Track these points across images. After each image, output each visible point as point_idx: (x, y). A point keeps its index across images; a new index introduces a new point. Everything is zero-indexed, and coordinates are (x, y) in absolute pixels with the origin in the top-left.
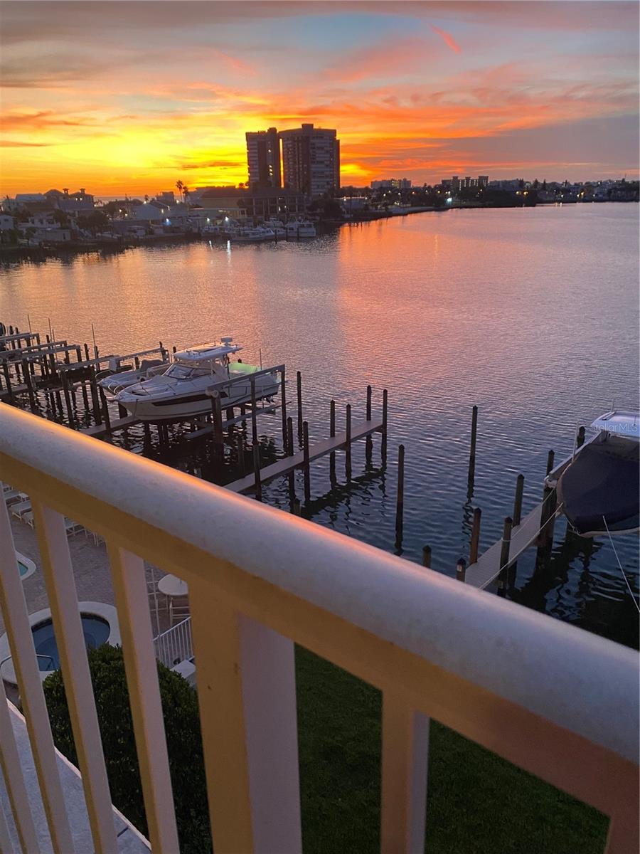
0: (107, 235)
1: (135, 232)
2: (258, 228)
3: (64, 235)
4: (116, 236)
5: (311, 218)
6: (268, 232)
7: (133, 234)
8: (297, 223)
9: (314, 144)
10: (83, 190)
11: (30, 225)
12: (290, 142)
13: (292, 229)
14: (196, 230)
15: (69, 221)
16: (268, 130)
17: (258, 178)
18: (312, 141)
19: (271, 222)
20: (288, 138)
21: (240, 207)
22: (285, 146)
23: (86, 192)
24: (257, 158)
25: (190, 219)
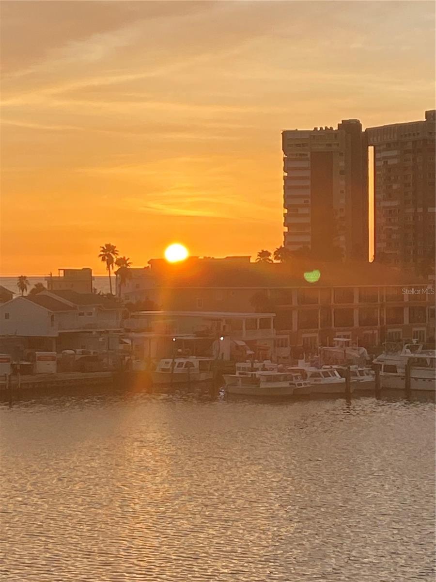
2: (302, 365)
6: (326, 375)
12: (395, 153)
13: (392, 369)
16: (340, 126)
17: (308, 239)
19: (336, 349)
20: (388, 145)
21: (257, 312)
22: (381, 163)
24: (309, 193)
25: (127, 338)
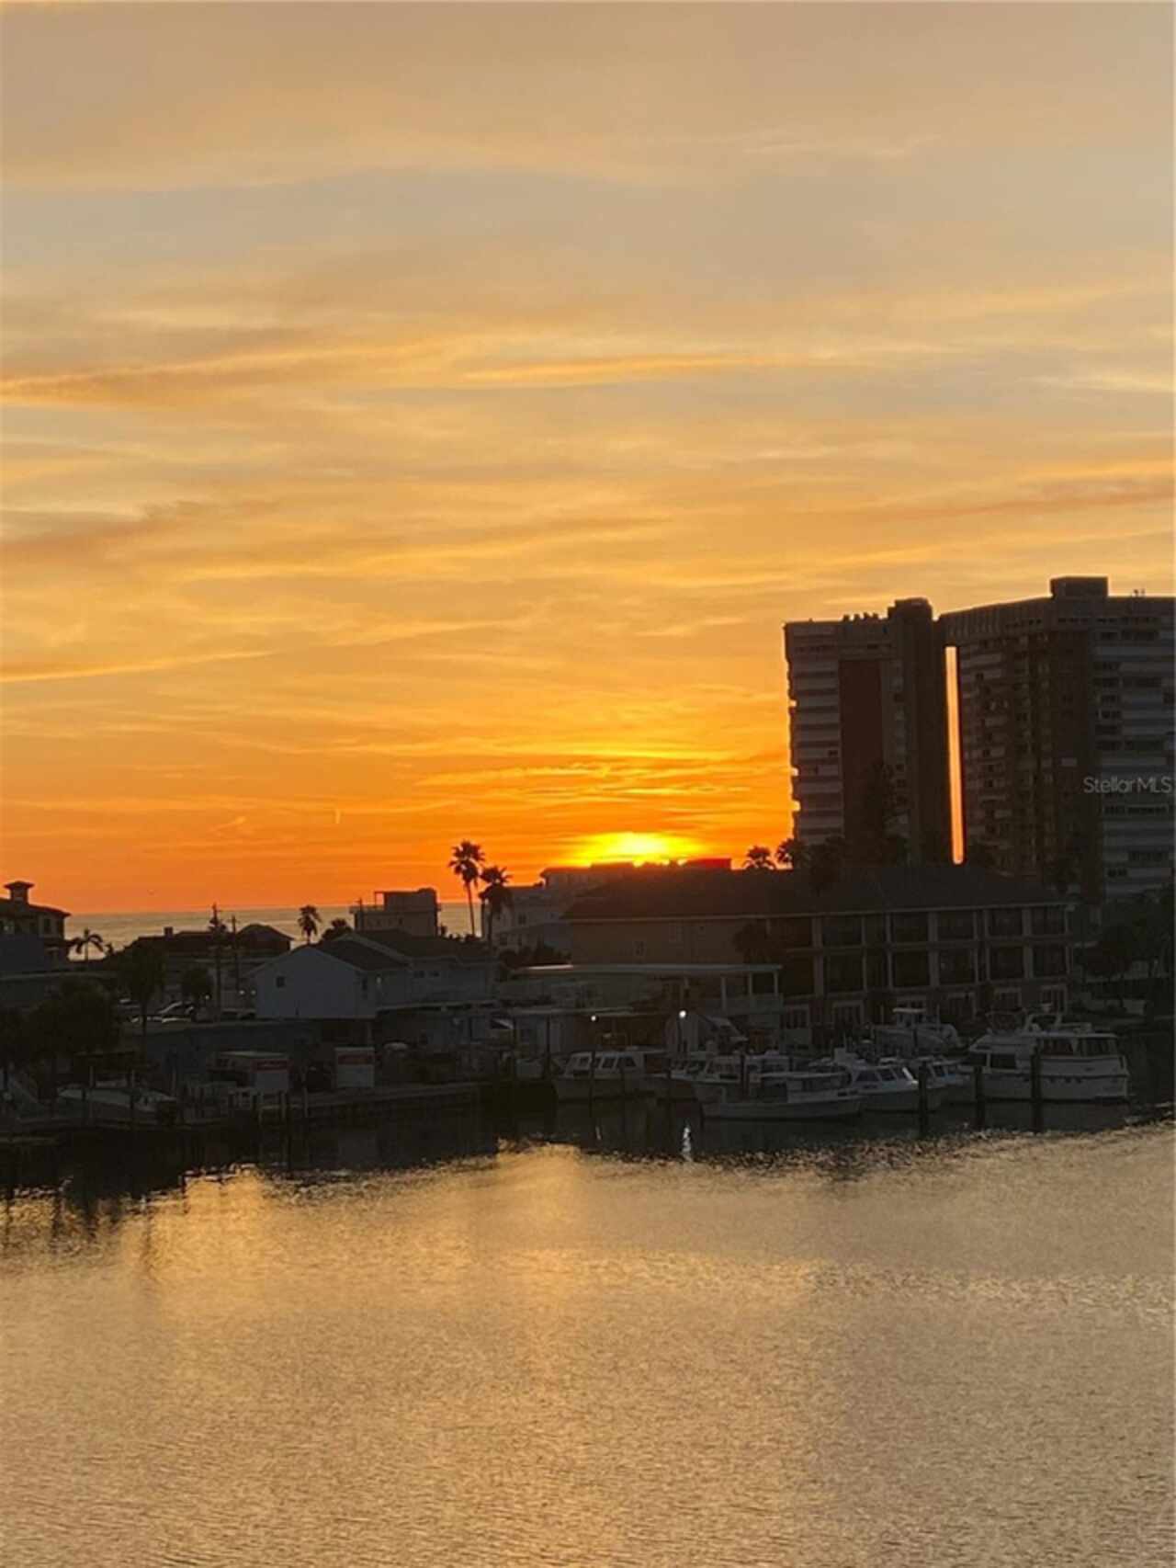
0: (110, 1097)
1: (241, 1079)
2: (841, 1057)
4: (149, 1103)
5: (1099, 1005)
6: (887, 1076)
7: (231, 1089)
8: (1031, 1033)
9: (1106, 666)
10: (19, 889)
12: (998, 658)
13: (1007, 1061)
14: (530, 1070)
16: (891, 611)
17: (838, 823)
18: (1103, 652)
19: (899, 1029)
20: (985, 643)
21: (748, 961)
22: (971, 678)
23: (34, 899)
24: (837, 736)
25: (505, 1017)
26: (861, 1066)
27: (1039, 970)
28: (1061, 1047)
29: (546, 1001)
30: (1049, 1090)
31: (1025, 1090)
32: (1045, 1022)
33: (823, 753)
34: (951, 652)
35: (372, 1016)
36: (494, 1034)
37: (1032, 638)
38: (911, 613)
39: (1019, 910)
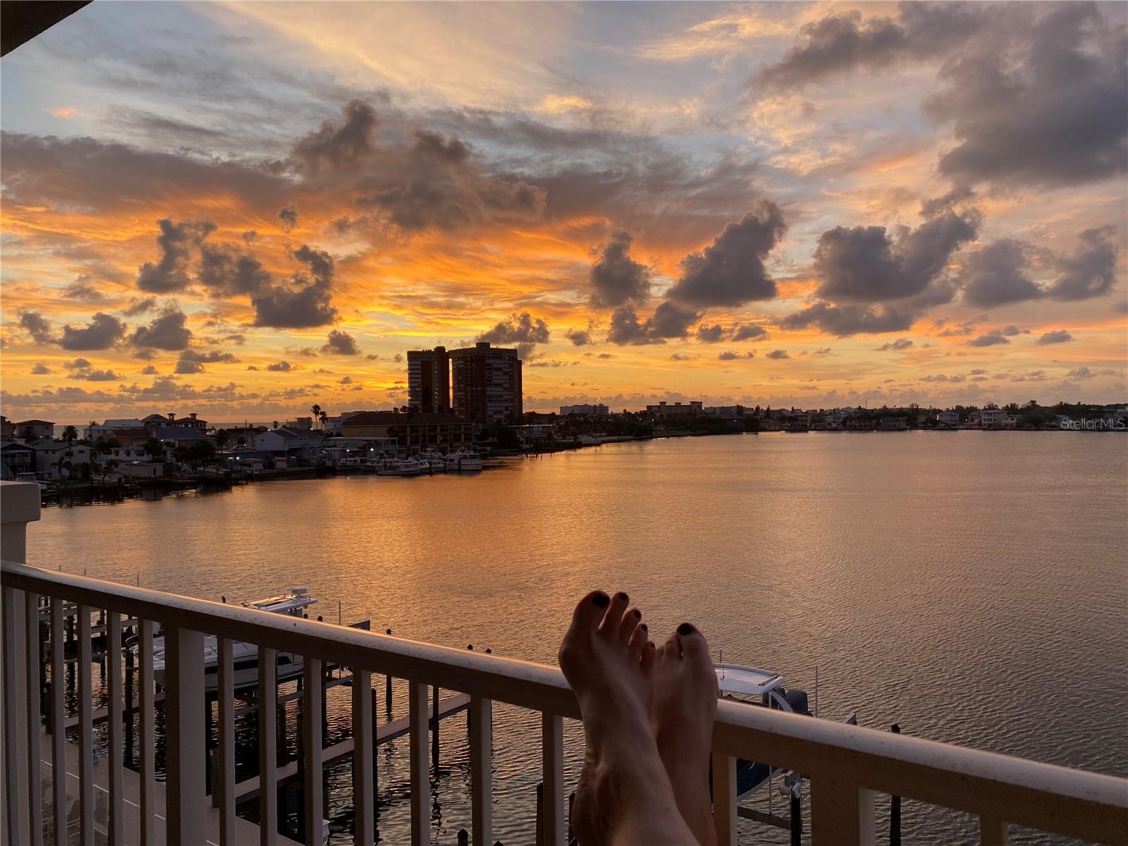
0: (211, 470)
1: (249, 465)
2: (410, 459)
3: (155, 470)
4: (222, 471)
5: (480, 448)
6: (421, 464)
7: (246, 468)
8: (458, 454)
9: (490, 365)
10: (194, 415)
11: (113, 457)
12: (462, 362)
13: (452, 460)
14: (329, 463)
15: (165, 453)
16: (435, 349)
17: (419, 402)
18: (488, 361)
19: (428, 454)
20: (459, 358)
21: (390, 436)
22: (456, 367)
23: (198, 418)
24: (420, 380)
25: (323, 450)
26: (416, 462)
27: (465, 440)
28: (465, 457)
29: (335, 446)
30: (463, 468)
31: (457, 467)
32: (463, 451)
33: (417, 385)
34: (450, 360)
35: (287, 449)
36: (320, 454)
37: (471, 357)
38: (440, 350)
39: (460, 425)
